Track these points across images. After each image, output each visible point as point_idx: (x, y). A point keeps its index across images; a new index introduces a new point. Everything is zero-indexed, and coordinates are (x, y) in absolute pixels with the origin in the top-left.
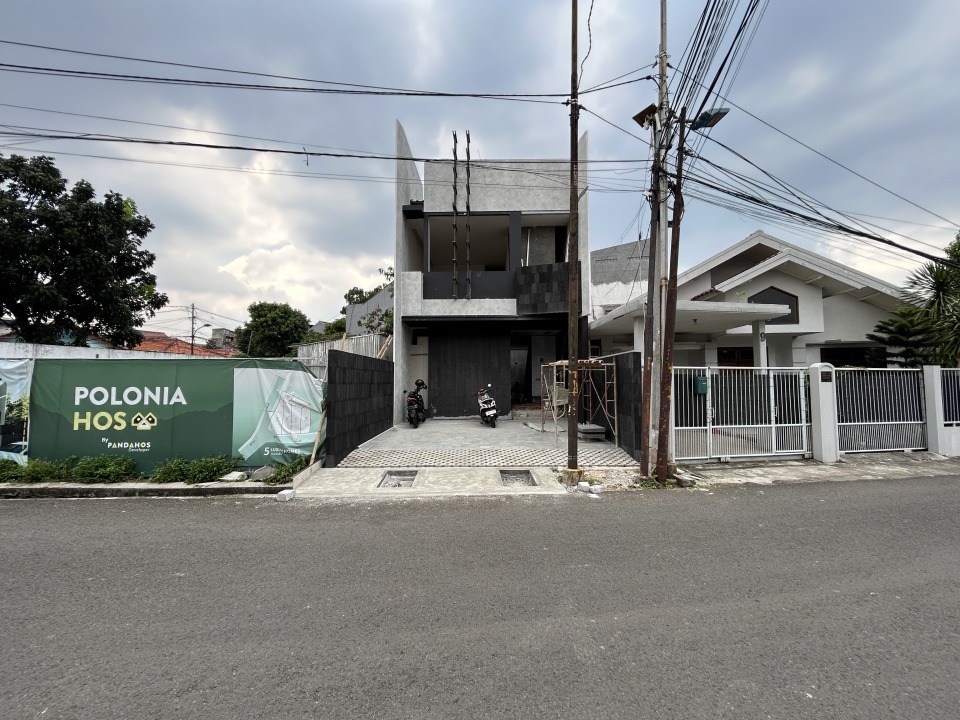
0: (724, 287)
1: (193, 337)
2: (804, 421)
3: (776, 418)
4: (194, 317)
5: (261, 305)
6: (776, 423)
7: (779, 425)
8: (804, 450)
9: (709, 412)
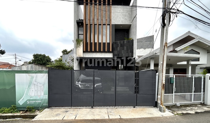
0: (178, 49)
1: (16, 64)
2: (202, 92)
3: (194, 91)
4: (16, 58)
5: (37, 54)
6: (194, 93)
7: (195, 93)
8: (202, 101)
9: (174, 89)
